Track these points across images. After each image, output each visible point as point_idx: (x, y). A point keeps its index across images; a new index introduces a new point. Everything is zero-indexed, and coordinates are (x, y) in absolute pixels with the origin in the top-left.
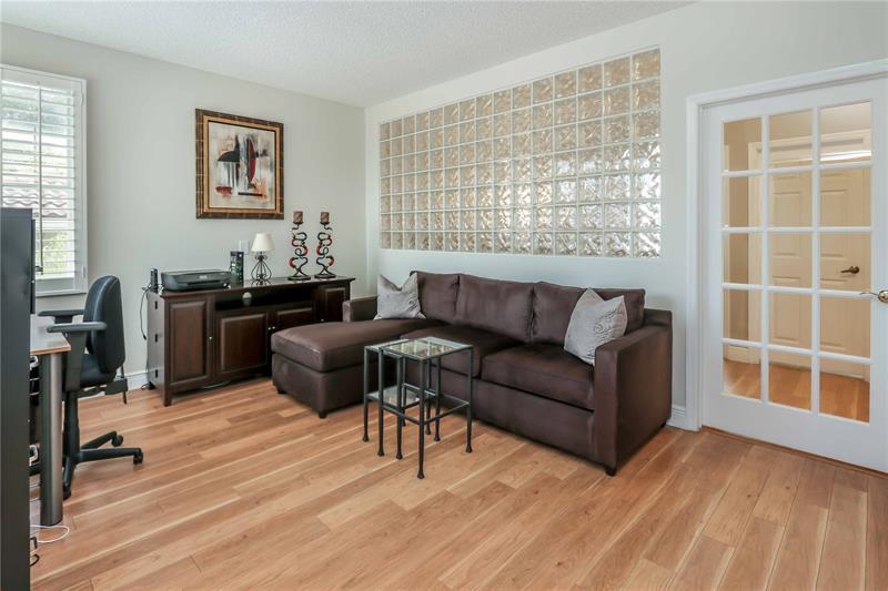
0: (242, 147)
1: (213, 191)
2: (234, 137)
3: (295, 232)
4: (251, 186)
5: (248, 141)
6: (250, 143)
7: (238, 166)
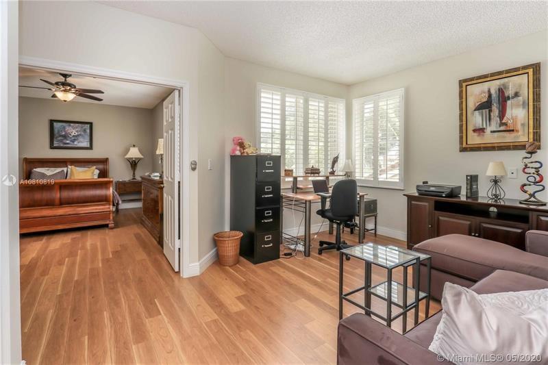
0: (494, 95)
1: (470, 132)
2: (487, 90)
3: (527, 161)
4: (502, 124)
5: (499, 90)
6: (501, 91)
7: (490, 111)
